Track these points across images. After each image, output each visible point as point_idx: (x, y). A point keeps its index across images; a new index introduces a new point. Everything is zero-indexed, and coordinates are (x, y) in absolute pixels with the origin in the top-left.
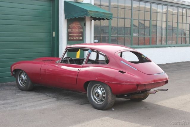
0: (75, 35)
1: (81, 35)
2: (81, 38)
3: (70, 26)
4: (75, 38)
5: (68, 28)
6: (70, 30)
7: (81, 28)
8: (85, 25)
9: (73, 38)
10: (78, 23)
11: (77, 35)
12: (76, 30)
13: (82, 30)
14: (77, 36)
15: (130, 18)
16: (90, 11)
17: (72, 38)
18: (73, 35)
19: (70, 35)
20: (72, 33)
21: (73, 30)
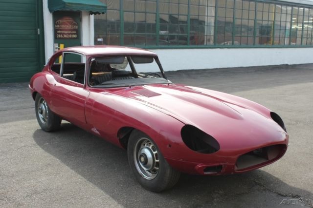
0: (66, 32)
1: (75, 32)
2: (75, 36)
3: (58, 21)
4: (65, 36)
5: (55, 23)
6: (58, 26)
7: (75, 24)
8: (81, 20)
9: (63, 36)
10: (71, 18)
11: (69, 32)
12: (68, 27)
13: (77, 27)
14: (69, 34)
15: (155, 11)
16: (69, 3)
17: (61, 36)
18: (63, 32)
19: (58, 32)
20: (61, 30)
21: (63, 26)
